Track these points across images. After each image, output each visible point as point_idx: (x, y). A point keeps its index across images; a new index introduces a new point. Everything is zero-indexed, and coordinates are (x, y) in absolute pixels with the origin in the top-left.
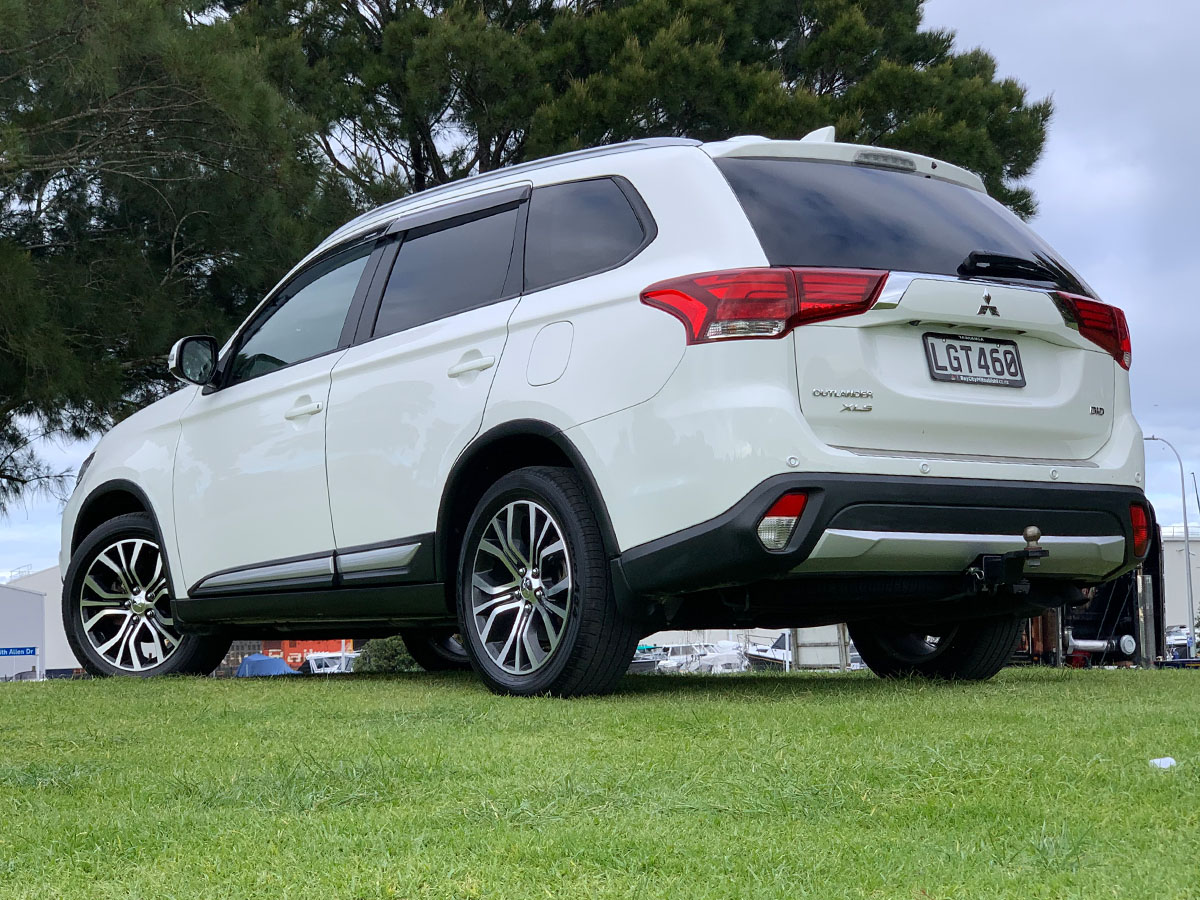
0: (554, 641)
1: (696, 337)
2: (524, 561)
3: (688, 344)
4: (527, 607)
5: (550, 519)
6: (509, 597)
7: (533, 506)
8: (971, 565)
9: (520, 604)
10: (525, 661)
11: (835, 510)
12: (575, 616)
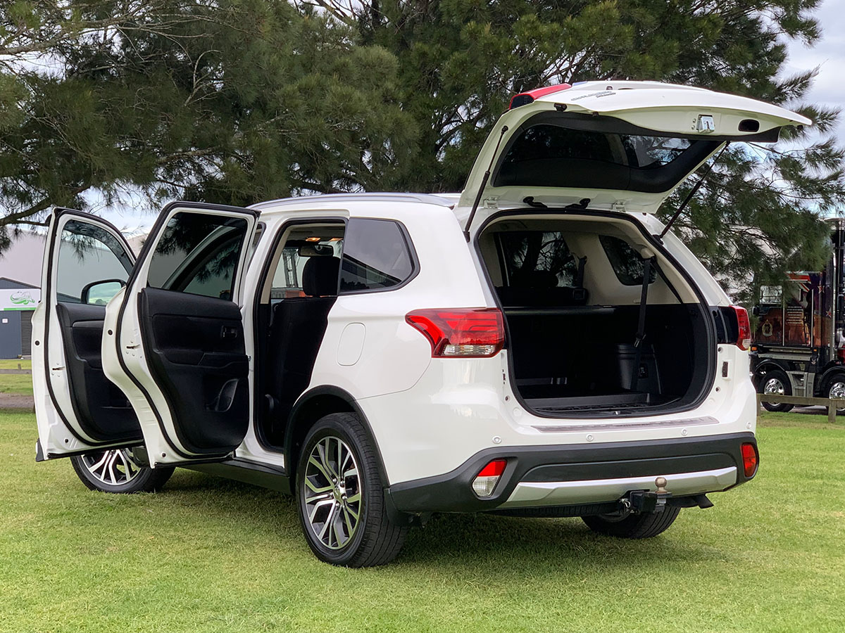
0: (351, 532)
1: (438, 352)
2: (336, 474)
3: (432, 357)
4: (337, 505)
5: (350, 453)
6: (326, 496)
7: (340, 442)
8: (623, 497)
9: (333, 501)
10: (334, 539)
11: (525, 471)
12: (363, 521)
